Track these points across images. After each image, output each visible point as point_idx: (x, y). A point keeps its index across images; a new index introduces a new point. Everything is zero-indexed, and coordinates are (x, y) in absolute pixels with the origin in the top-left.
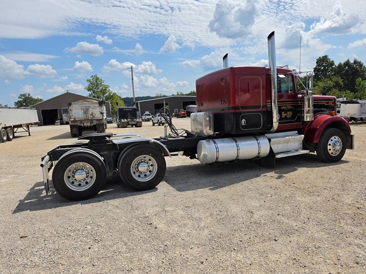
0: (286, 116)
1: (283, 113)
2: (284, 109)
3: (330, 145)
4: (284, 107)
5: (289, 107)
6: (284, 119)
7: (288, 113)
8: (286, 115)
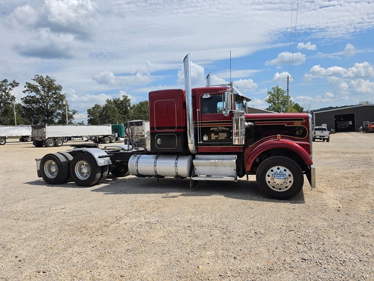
0: (216, 138)
1: (212, 135)
2: (214, 130)
3: (269, 176)
4: (213, 129)
5: (223, 128)
6: (214, 141)
7: (220, 134)
8: (217, 136)
